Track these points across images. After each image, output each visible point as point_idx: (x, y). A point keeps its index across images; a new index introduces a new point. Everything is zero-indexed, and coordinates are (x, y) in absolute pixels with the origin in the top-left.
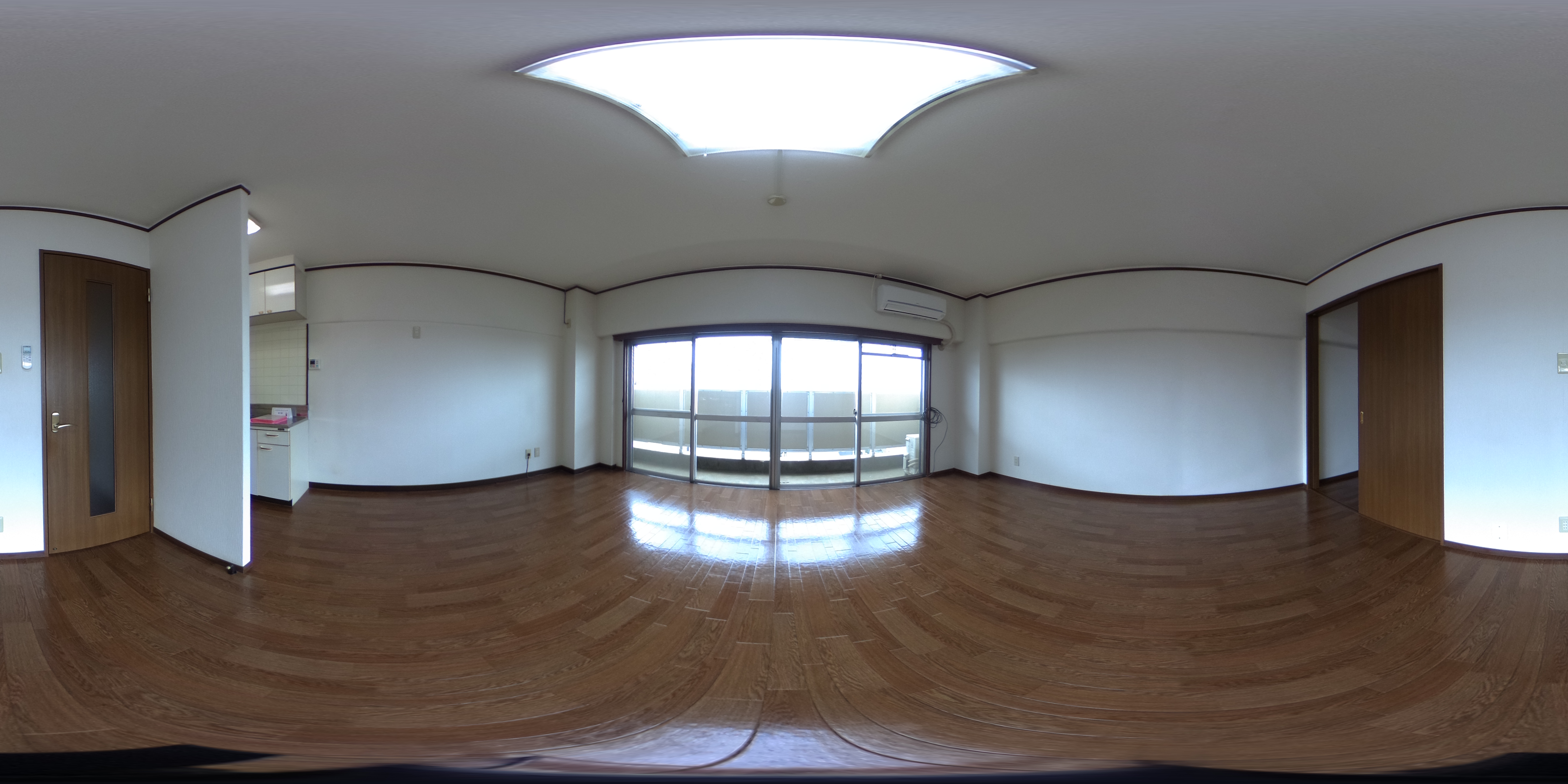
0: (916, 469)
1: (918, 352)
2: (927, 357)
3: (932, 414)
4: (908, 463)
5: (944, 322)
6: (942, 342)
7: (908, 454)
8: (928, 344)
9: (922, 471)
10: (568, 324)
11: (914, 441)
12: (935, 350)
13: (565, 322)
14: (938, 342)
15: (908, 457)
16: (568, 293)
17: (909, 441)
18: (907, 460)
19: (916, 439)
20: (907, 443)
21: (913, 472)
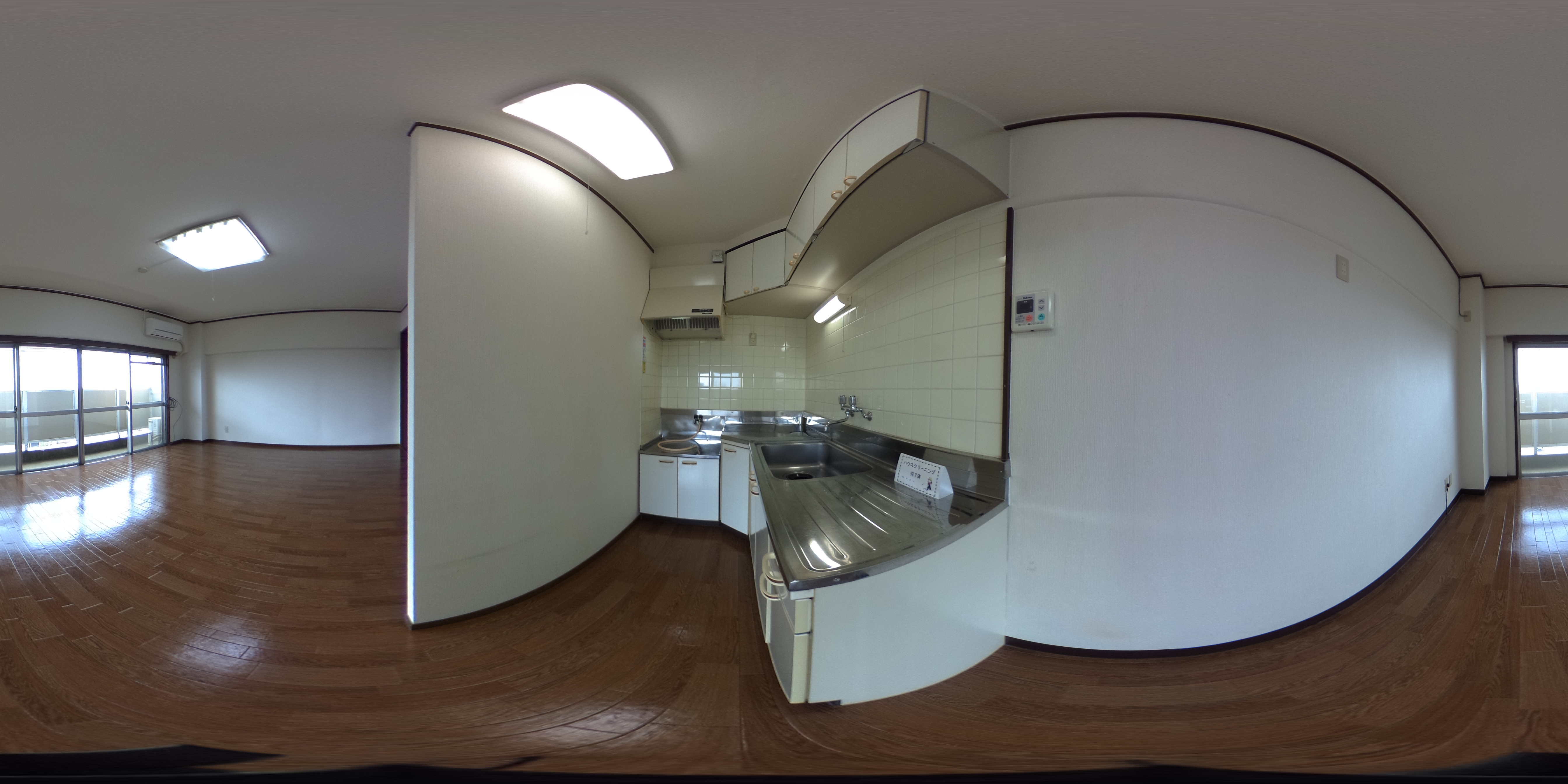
0: (160, 441)
1: (158, 360)
2: (166, 364)
3: (170, 401)
4: (152, 438)
5: (180, 342)
6: (176, 354)
7: (151, 431)
8: (166, 356)
9: (165, 442)
10: (1465, 316)
11: (157, 421)
12: (171, 358)
13: (1460, 314)
14: (173, 353)
15: (152, 434)
16: (1463, 281)
17: (152, 422)
18: (152, 436)
19: (158, 420)
20: (150, 424)
21: (156, 443)
